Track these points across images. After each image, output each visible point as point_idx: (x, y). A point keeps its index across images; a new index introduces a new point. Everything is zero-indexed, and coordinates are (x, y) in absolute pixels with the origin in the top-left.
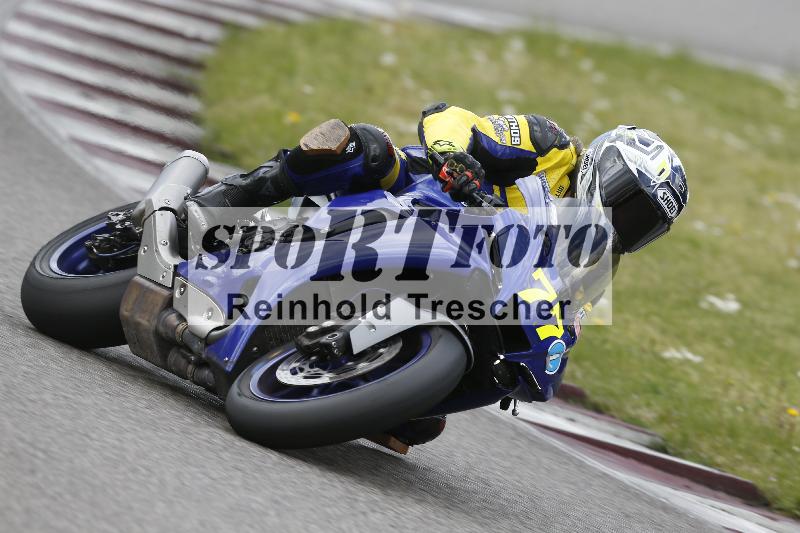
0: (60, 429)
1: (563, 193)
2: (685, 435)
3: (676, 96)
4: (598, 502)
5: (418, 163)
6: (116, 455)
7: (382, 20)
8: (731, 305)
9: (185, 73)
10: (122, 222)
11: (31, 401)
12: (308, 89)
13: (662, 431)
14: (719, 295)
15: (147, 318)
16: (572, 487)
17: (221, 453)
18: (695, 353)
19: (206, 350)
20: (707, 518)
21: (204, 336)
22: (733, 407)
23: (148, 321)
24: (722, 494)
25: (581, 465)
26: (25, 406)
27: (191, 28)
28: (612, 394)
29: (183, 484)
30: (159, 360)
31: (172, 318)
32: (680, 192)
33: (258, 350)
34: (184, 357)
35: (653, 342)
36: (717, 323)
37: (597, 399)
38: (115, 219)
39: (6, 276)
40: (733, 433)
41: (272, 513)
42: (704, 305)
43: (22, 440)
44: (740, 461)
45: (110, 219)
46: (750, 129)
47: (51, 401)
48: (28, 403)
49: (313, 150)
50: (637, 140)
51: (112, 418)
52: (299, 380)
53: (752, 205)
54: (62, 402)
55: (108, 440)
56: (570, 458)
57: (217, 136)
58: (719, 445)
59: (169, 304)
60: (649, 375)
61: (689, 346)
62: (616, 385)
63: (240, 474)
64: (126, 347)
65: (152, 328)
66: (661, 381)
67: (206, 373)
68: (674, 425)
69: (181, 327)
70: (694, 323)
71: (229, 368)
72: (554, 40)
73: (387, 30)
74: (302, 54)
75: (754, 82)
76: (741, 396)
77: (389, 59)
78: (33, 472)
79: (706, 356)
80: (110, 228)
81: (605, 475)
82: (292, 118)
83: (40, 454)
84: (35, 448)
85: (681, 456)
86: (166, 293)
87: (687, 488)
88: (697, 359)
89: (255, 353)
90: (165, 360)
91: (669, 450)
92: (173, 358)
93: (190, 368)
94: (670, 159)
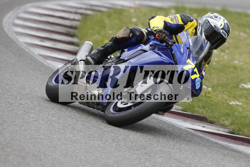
0: (47, 146)
1: (193, 34)
2: (240, 129)
7: (131, 8)
8: (248, 86)
9: (72, 31)
11: (37, 138)
12: (111, 32)
13: (232, 127)
17: (98, 149)
18: (239, 102)
25: (208, 141)
26: (36, 140)
27: (72, 16)
28: (215, 117)
32: (227, 30)
35: (226, 100)
36: (245, 92)
37: (211, 119)
42: (240, 87)
43: (36, 151)
47: (43, 138)
48: (36, 139)
49: (120, 38)
51: (63, 141)
54: (47, 137)
55: (62, 148)
56: (205, 139)
60: (226, 110)
61: (237, 100)
62: (216, 115)
63: (104, 154)
66: (230, 112)
68: (236, 125)
70: (238, 93)
71: (105, 104)
73: (132, 11)
74: (107, 21)
77: (134, 20)
78: (41, 160)
79: (243, 103)
83: (42, 155)
84: (40, 153)
85: (239, 134)
87: (242, 144)
88: (240, 104)
91: (235, 133)
92: (90, 103)
93: (95, 106)
94: (224, 20)
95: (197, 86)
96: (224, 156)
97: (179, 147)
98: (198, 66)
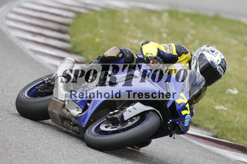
0: (31, 139)
2: (223, 133)
3: (215, 28)
4: (197, 154)
5: (141, 60)
6: (48, 146)
7: (124, 9)
8: (235, 92)
9: (63, 28)
10: (47, 81)
12: (102, 31)
13: (216, 131)
14: (232, 89)
15: (57, 111)
16: (189, 149)
18: (225, 107)
19: (76, 121)
20: (231, 158)
21: (75, 116)
22: (237, 123)
23: (57, 112)
24: (235, 150)
25: (191, 143)
26: (19, 132)
27: (65, 13)
28: (199, 121)
29: (69, 154)
30: (61, 124)
31: (65, 111)
32: (224, 67)
33: (93, 120)
34: (69, 123)
35: (212, 104)
36: (231, 98)
38: (45, 80)
39: (12, 93)
40: (238, 131)
41: (97, 162)
42: (227, 92)
43: (19, 142)
44: (240, 140)
45: (43, 80)
46: (239, 37)
49: (108, 56)
50: (210, 51)
52: (109, 129)
53: (240, 61)
55: (46, 142)
56: (188, 141)
57: (75, 47)
58: (233, 135)
59: (64, 106)
60: (211, 114)
61: (223, 105)
62: (201, 118)
64: (50, 120)
65: (59, 114)
66: (215, 116)
67: (76, 128)
68: (220, 129)
69: (68, 114)
70: (224, 98)
71: (84, 126)
72: (177, 13)
73: (125, 12)
74: (100, 20)
75: (239, 23)
76: (240, 120)
77: (126, 21)
78: (23, 152)
79: (229, 108)
80: (43, 82)
81: (199, 146)
82: (97, 40)
83: (25, 147)
84: (24, 145)
85: (222, 139)
86: (63, 103)
87: (224, 148)
88: (226, 109)
89: (92, 121)
90: (63, 124)
91: (219, 137)
92: (65, 123)
93: (71, 126)
94: (221, 56)
95: (186, 123)
96: (206, 159)
97: (161, 147)
98: (190, 102)
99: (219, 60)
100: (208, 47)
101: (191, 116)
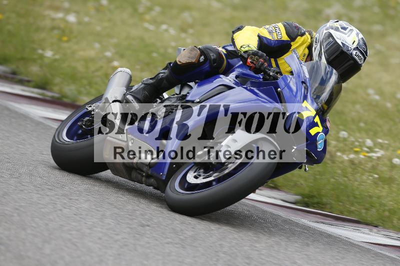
10: (94, 110)
19: (150, 170)
21: (147, 164)
30: (127, 176)
32: (364, 51)
33: (176, 166)
34: (140, 174)
38: (90, 109)
45: (87, 109)
49: (183, 64)
50: (340, 28)
52: (200, 181)
67: (152, 181)
71: (164, 178)
90: (131, 176)
92: (134, 174)
93: (144, 179)
94: (358, 35)
95: (319, 146)
98: (321, 113)
99: (354, 41)
100: (337, 23)
101: (326, 135)
